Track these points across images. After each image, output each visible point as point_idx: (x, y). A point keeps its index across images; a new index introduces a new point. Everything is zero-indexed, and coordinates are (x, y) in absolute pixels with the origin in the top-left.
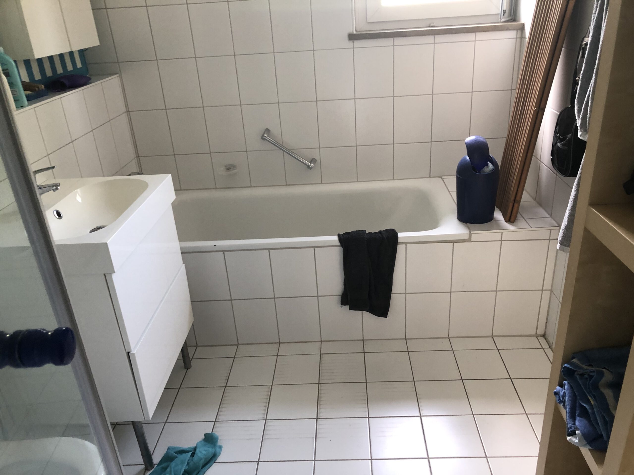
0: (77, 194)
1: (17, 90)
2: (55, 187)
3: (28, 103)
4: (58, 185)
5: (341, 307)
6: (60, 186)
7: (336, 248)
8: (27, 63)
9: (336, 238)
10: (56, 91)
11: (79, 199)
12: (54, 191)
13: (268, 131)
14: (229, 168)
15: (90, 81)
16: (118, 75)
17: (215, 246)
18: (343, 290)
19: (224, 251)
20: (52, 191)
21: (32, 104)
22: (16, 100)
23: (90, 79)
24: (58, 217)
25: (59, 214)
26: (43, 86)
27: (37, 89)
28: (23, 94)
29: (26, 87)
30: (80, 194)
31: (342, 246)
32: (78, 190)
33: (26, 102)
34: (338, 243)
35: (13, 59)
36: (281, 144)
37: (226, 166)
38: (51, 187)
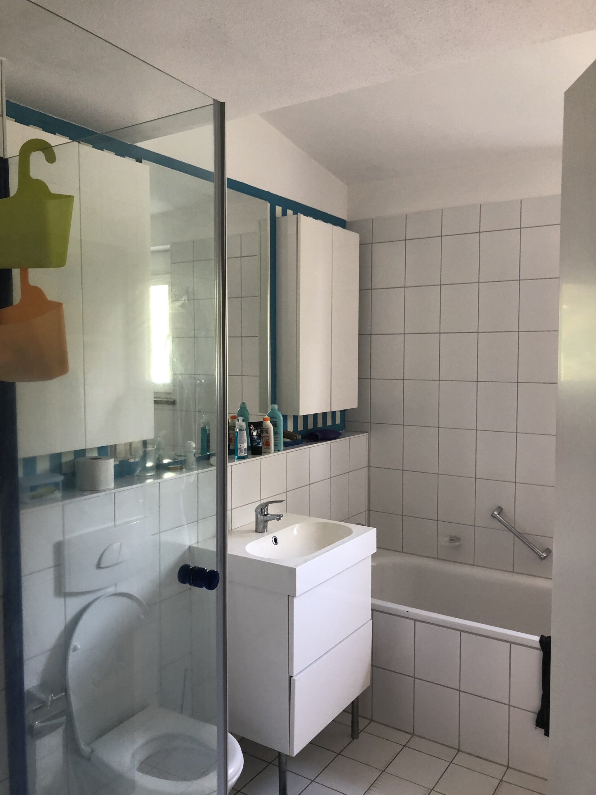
0: (295, 528)
1: (279, 438)
2: (279, 517)
3: (284, 448)
4: (281, 516)
5: (536, 729)
6: (283, 517)
7: (536, 650)
8: (296, 418)
9: (537, 638)
10: (310, 441)
11: (295, 532)
12: (277, 520)
13: (500, 510)
14: (453, 540)
15: (340, 436)
16: (367, 434)
17: (408, 612)
18: (540, 708)
19: (415, 620)
20: (276, 520)
21: (287, 449)
22: (275, 445)
23: (340, 434)
24: (274, 543)
25: (276, 540)
26: (300, 436)
27: (295, 438)
28: (282, 440)
29: (286, 435)
30: (297, 528)
31: (543, 651)
32: (297, 525)
33: (282, 448)
34: (538, 645)
35: (282, 414)
36: (513, 526)
37: (451, 537)
38: (276, 517)
